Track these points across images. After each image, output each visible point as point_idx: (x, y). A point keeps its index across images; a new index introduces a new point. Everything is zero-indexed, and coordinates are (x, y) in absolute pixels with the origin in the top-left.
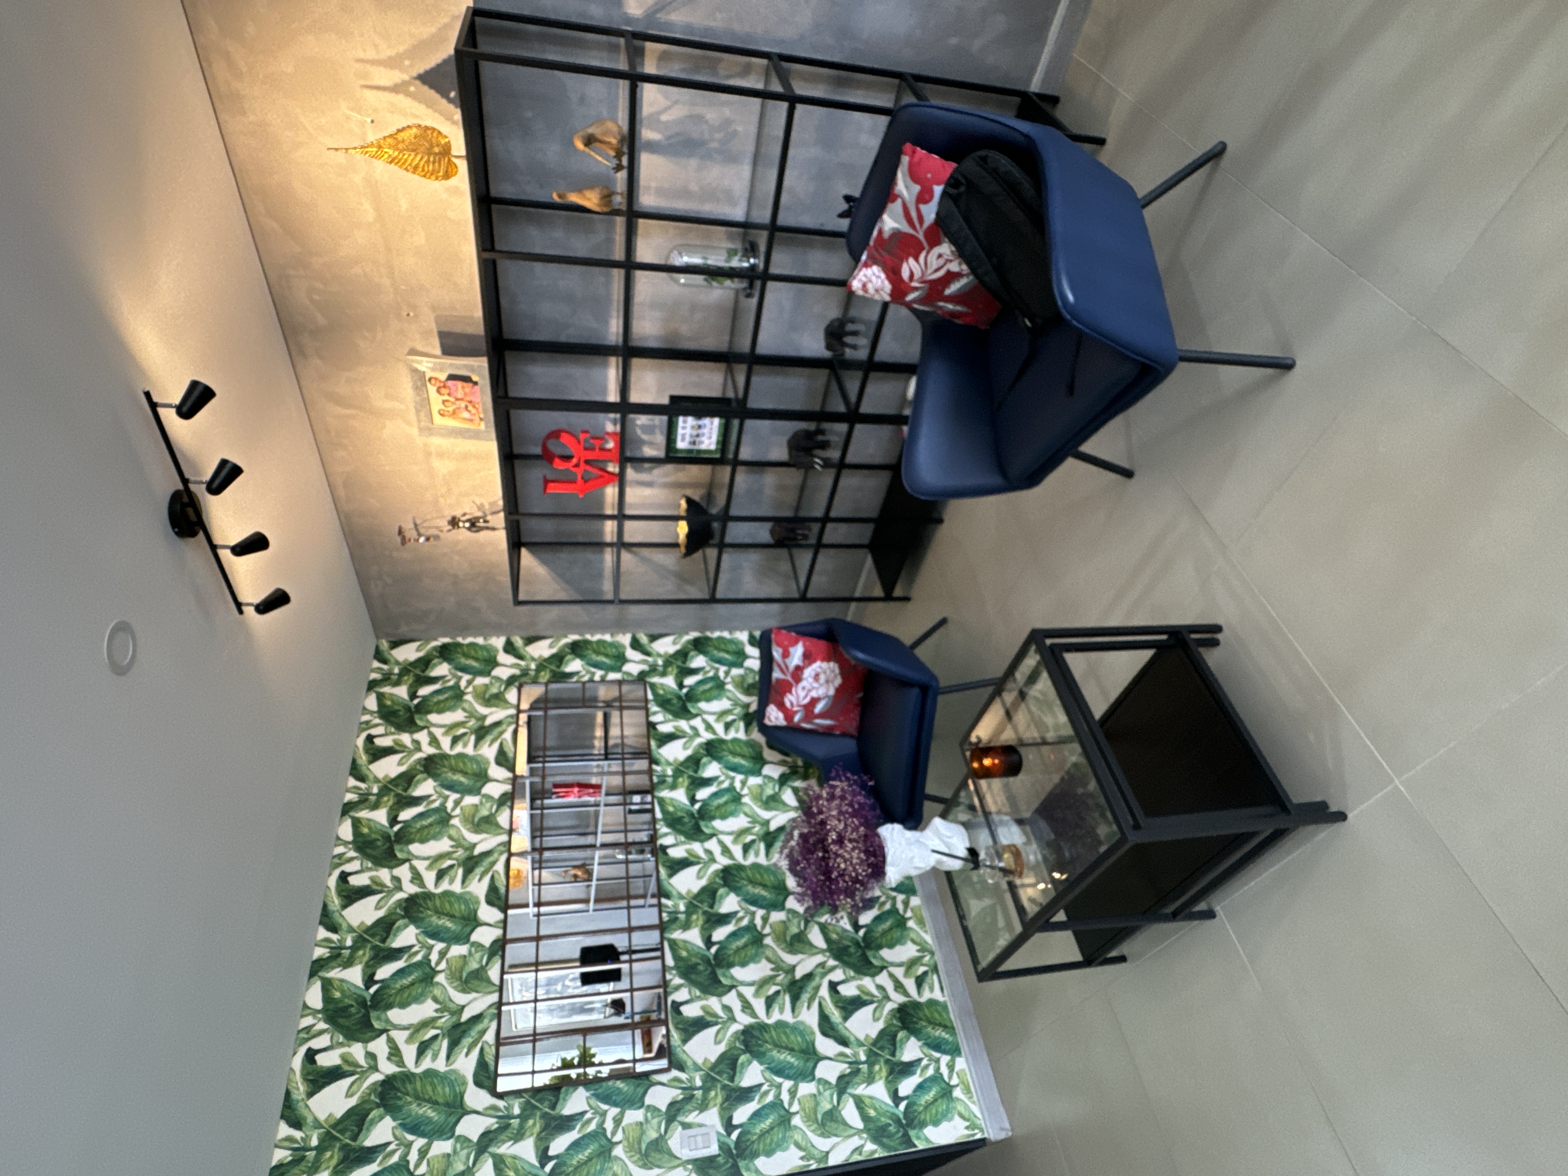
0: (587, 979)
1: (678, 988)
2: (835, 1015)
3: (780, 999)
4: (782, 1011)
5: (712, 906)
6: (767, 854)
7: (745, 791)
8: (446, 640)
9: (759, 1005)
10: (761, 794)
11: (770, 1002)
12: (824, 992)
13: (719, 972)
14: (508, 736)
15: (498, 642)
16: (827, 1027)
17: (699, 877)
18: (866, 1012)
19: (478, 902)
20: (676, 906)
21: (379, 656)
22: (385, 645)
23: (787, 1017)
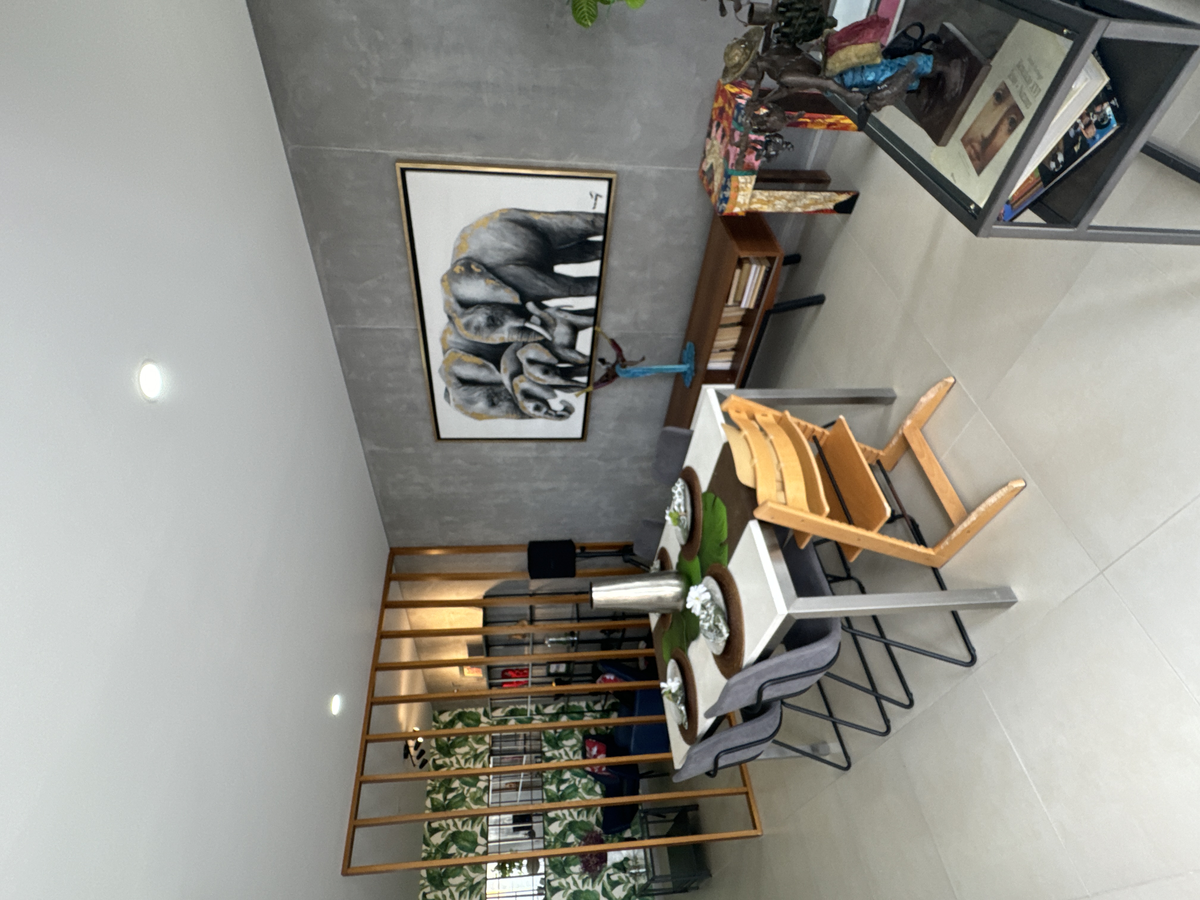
0: (516, 830)
1: (550, 874)
2: (608, 888)
3: (587, 880)
4: (588, 885)
5: (564, 839)
6: (587, 816)
7: (580, 786)
8: (460, 710)
9: (580, 882)
10: (586, 787)
11: (584, 882)
12: (605, 878)
13: (566, 868)
14: (486, 759)
15: (481, 710)
16: (605, 893)
17: (560, 826)
18: (620, 887)
19: (477, 835)
20: (550, 839)
21: (435, 720)
22: (436, 713)
23: (590, 888)
